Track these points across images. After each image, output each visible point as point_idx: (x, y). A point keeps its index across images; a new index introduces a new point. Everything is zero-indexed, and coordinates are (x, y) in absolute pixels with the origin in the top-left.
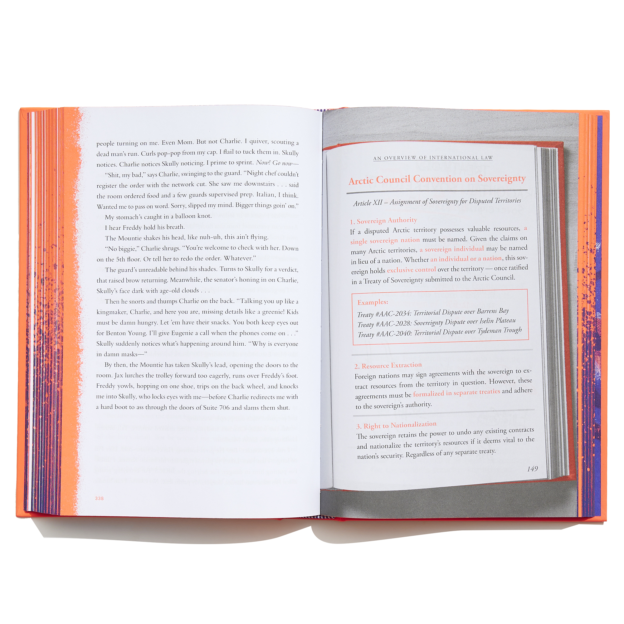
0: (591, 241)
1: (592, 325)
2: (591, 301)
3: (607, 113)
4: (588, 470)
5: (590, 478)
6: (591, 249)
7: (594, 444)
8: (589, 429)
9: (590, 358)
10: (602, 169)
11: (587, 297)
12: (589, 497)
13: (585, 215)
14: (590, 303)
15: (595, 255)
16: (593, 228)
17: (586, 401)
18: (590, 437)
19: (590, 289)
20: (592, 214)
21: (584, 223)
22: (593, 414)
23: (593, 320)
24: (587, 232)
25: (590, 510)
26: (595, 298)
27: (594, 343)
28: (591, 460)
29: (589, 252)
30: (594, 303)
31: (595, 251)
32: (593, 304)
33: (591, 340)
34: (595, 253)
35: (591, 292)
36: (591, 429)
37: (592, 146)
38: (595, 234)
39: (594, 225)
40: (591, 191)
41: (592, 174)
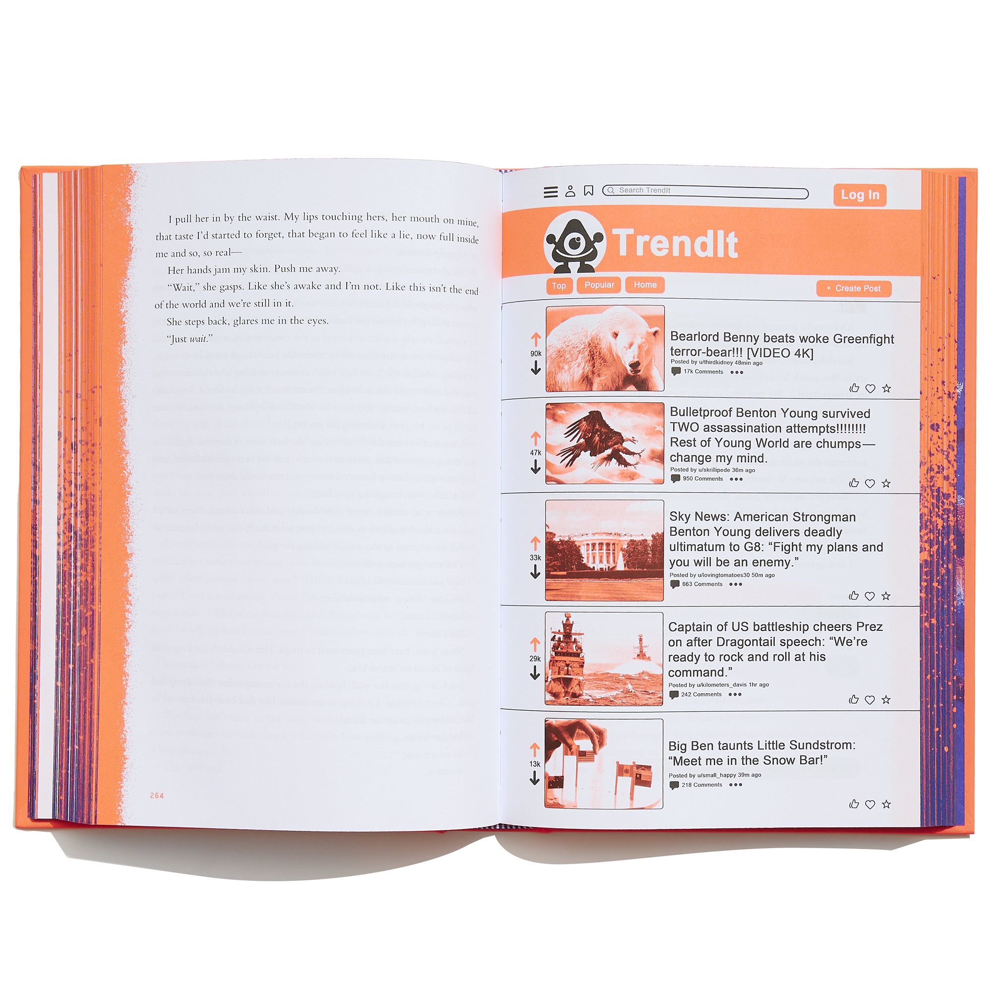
0: (949, 379)
1: (951, 515)
2: (950, 476)
3: (974, 173)
4: (946, 749)
5: (949, 763)
6: (949, 392)
7: (955, 708)
8: (947, 683)
9: (948, 569)
10: (965, 263)
11: (943, 471)
12: (947, 793)
13: (940, 338)
14: (948, 480)
15: (956, 402)
16: (952, 358)
17: (943, 639)
18: (949, 697)
19: (948, 457)
20: (950, 336)
21: (939, 350)
22: (954, 659)
23: (953, 508)
24: (943, 365)
25: (949, 815)
26: (955, 472)
27: (954, 545)
28: (950, 734)
29: (946, 396)
30: (954, 480)
31: (955, 396)
32: (952, 482)
33: (950, 540)
34: (955, 399)
35: (949, 462)
36: (950, 683)
37: (950, 226)
38: (956, 368)
39: (954, 354)
40: (949, 298)
41: (950, 271)
